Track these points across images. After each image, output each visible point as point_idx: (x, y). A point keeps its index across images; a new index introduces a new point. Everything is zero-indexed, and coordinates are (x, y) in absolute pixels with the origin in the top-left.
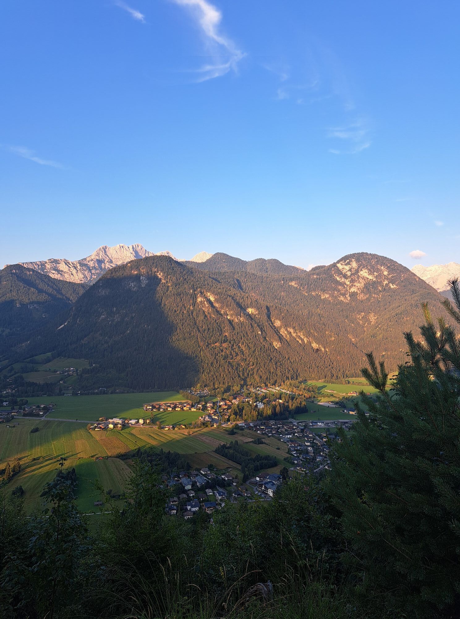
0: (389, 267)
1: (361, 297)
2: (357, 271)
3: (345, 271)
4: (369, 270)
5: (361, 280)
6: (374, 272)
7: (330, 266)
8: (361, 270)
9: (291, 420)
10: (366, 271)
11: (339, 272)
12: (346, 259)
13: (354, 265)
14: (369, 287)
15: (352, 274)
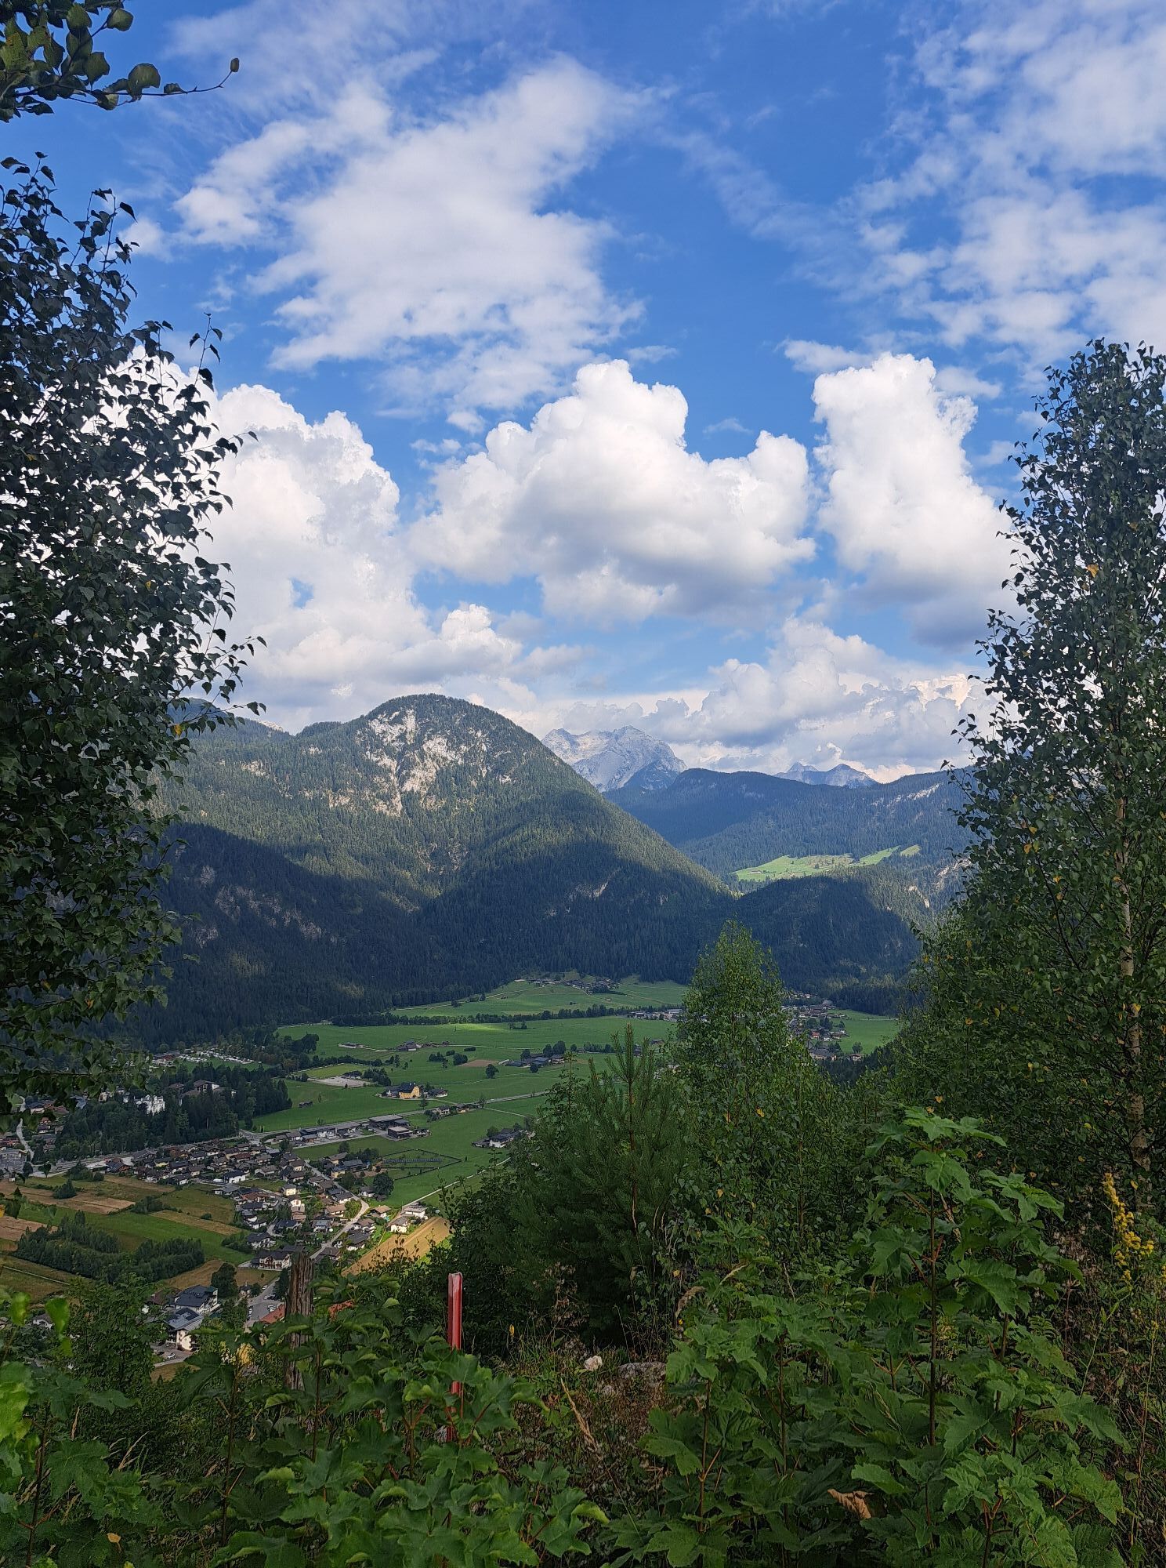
0: (492, 732)
1: (431, 804)
2: (419, 741)
3: (389, 739)
4: (449, 739)
5: (429, 763)
6: (461, 743)
7: (351, 724)
8: (429, 738)
9: (243, 1134)
10: (440, 740)
11: (376, 743)
12: (392, 709)
13: (411, 723)
14: (448, 781)
15: (405, 748)
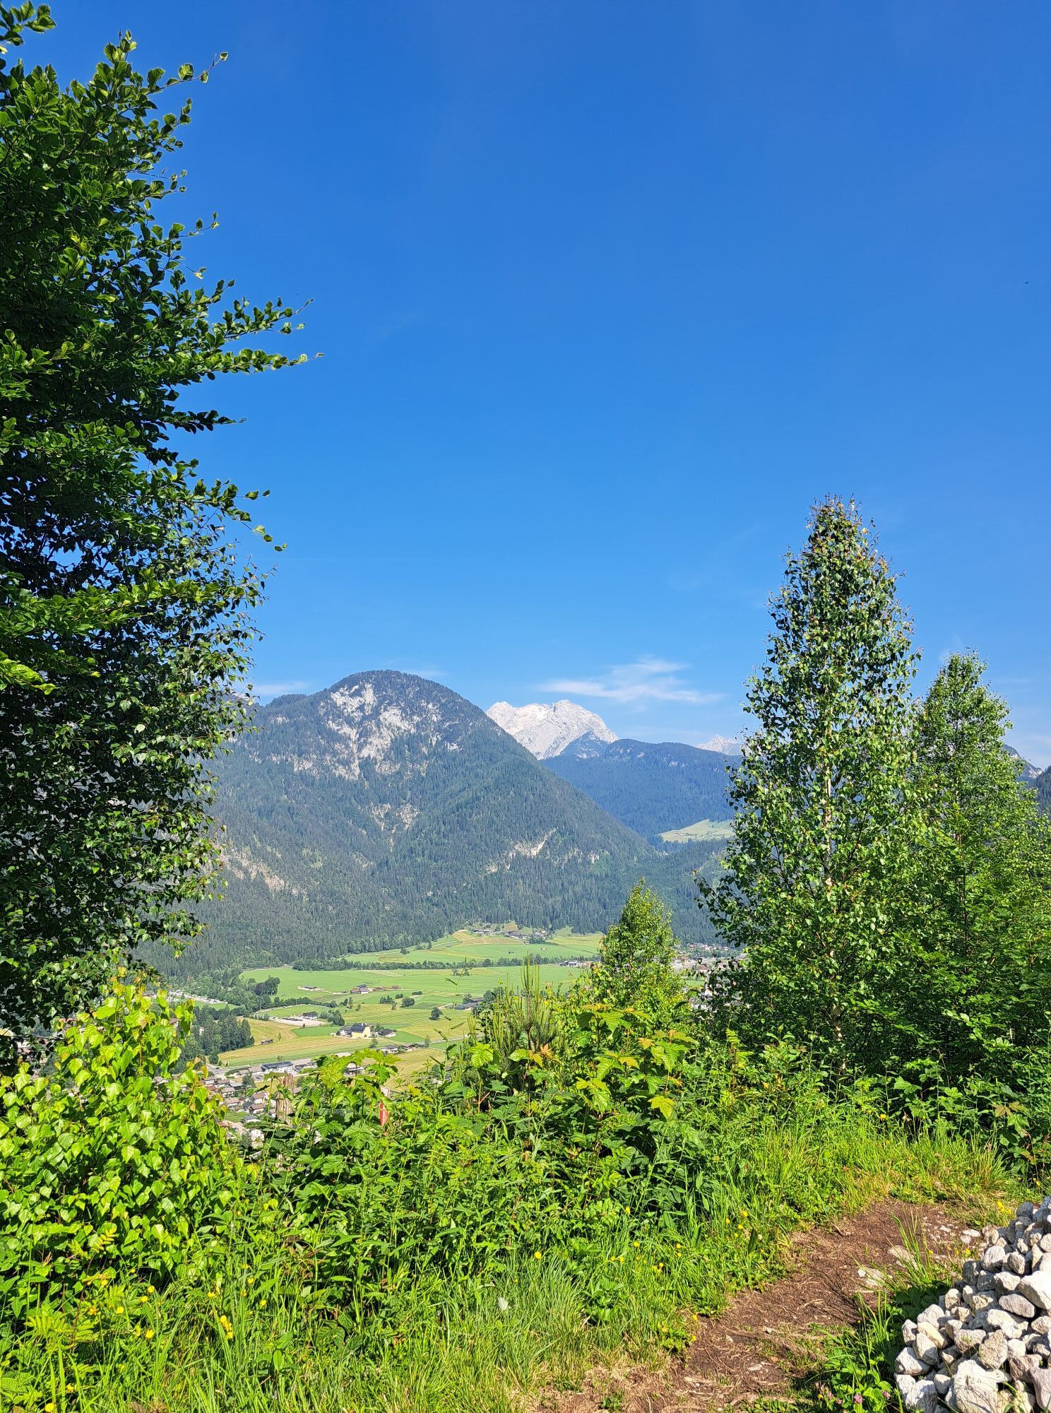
0: (442, 705)
1: (385, 769)
2: (376, 712)
3: (350, 710)
4: (403, 710)
5: (385, 731)
6: (413, 714)
7: (314, 696)
8: (385, 710)
9: (210, 1068)
10: (396, 711)
11: (337, 713)
12: (352, 683)
13: (369, 696)
14: (402, 747)
15: (364, 718)
